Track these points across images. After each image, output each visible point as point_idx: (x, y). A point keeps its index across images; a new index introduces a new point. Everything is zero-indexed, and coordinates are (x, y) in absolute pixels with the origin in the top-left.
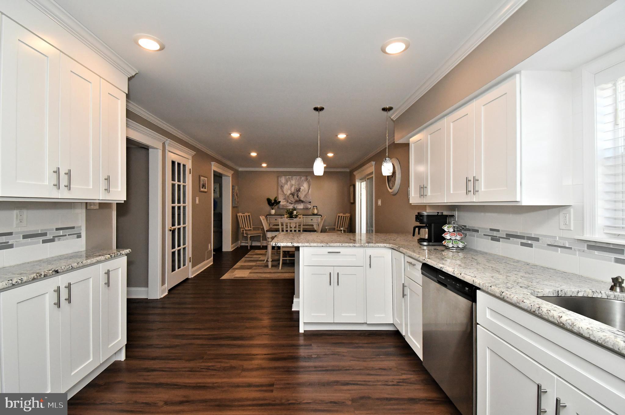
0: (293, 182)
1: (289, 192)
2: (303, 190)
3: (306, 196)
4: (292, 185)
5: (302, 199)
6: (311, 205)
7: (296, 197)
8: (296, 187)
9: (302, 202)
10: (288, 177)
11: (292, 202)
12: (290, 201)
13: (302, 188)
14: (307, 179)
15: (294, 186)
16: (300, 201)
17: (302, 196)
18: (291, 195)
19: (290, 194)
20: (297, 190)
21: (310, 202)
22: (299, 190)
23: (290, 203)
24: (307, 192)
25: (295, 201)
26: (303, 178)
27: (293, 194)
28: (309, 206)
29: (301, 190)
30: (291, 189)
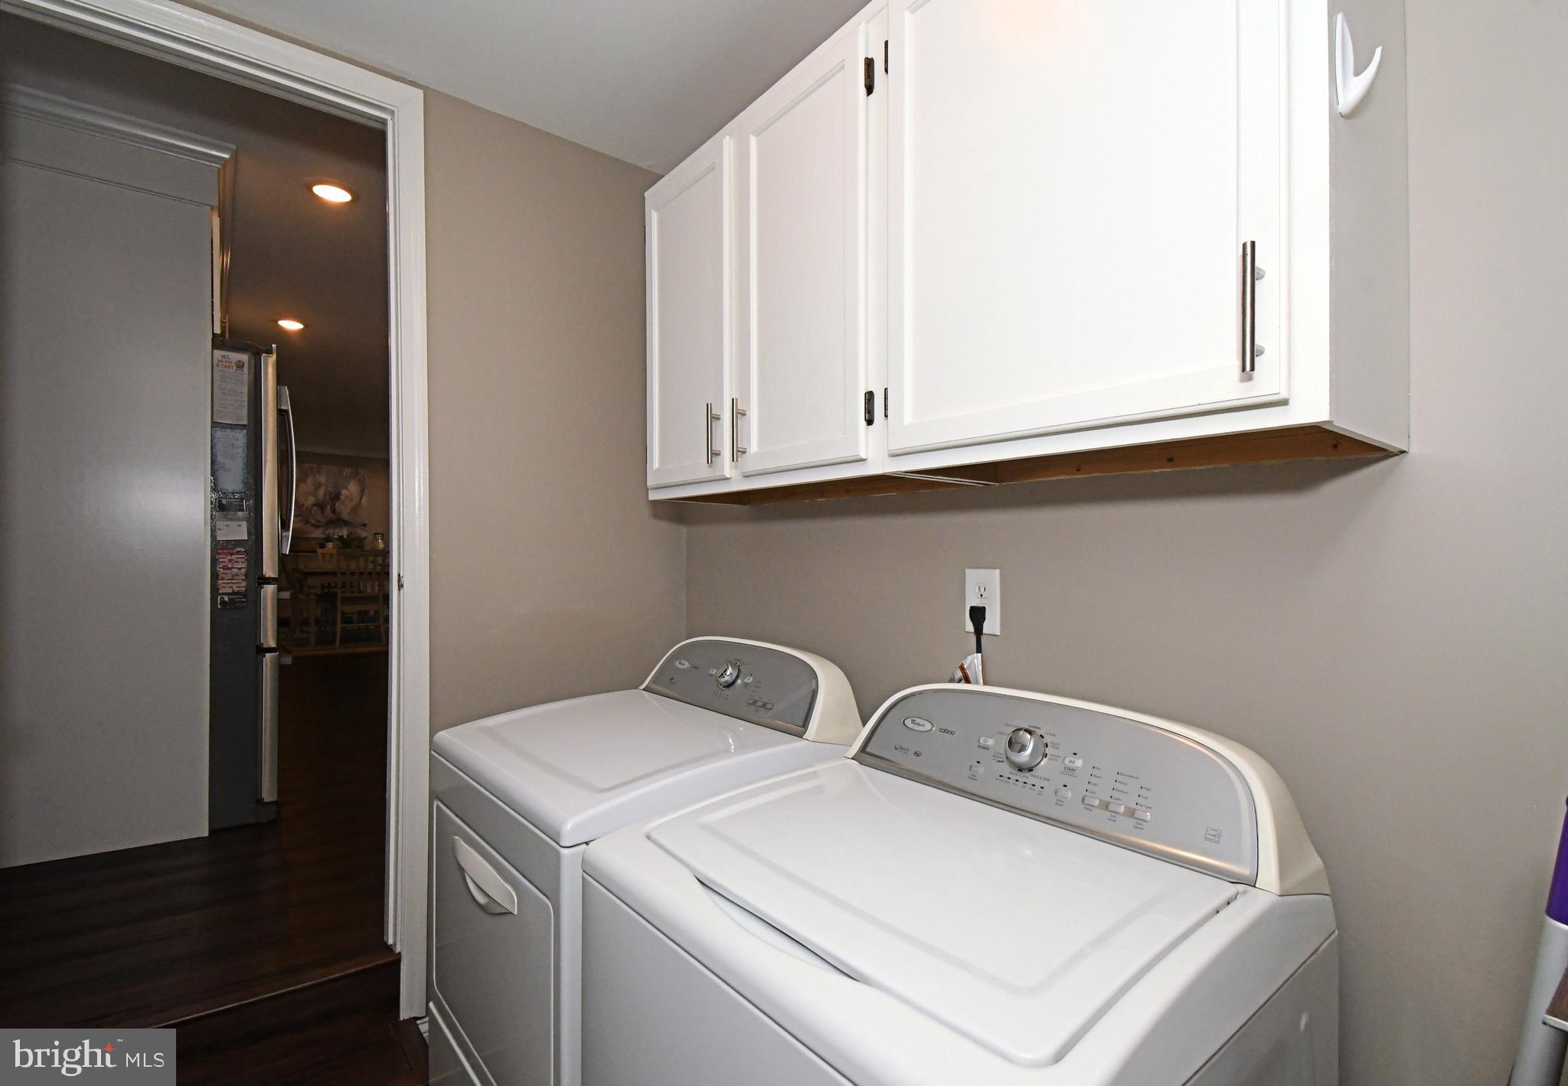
0: (322, 479)
1: (311, 500)
2: (346, 497)
3: (355, 509)
4: (318, 486)
5: (345, 516)
6: (366, 531)
7: (328, 511)
8: (329, 489)
9: (346, 523)
10: (307, 465)
11: (319, 524)
12: (313, 522)
13: (344, 492)
14: (357, 474)
15: (324, 487)
16: (339, 522)
17: (344, 511)
18: (315, 508)
19: (314, 505)
20: (333, 496)
21: (365, 525)
22: (337, 497)
23: (313, 525)
24: (356, 500)
25: (324, 520)
26: (347, 472)
27: (321, 506)
28: (363, 534)
29: (342, 498)
30: (316, 493)
